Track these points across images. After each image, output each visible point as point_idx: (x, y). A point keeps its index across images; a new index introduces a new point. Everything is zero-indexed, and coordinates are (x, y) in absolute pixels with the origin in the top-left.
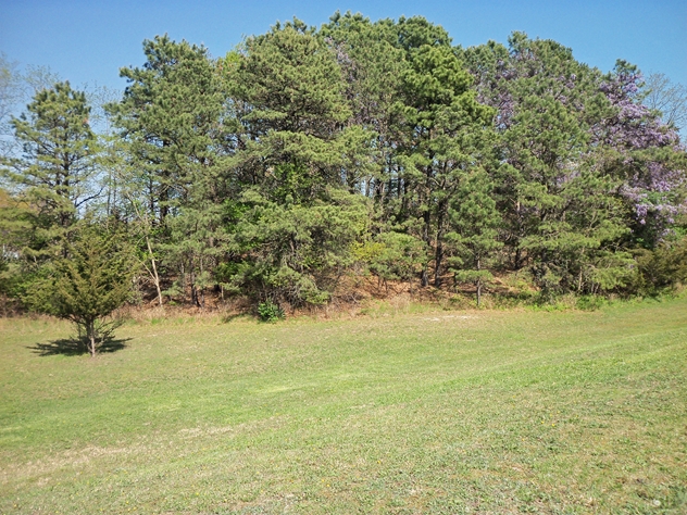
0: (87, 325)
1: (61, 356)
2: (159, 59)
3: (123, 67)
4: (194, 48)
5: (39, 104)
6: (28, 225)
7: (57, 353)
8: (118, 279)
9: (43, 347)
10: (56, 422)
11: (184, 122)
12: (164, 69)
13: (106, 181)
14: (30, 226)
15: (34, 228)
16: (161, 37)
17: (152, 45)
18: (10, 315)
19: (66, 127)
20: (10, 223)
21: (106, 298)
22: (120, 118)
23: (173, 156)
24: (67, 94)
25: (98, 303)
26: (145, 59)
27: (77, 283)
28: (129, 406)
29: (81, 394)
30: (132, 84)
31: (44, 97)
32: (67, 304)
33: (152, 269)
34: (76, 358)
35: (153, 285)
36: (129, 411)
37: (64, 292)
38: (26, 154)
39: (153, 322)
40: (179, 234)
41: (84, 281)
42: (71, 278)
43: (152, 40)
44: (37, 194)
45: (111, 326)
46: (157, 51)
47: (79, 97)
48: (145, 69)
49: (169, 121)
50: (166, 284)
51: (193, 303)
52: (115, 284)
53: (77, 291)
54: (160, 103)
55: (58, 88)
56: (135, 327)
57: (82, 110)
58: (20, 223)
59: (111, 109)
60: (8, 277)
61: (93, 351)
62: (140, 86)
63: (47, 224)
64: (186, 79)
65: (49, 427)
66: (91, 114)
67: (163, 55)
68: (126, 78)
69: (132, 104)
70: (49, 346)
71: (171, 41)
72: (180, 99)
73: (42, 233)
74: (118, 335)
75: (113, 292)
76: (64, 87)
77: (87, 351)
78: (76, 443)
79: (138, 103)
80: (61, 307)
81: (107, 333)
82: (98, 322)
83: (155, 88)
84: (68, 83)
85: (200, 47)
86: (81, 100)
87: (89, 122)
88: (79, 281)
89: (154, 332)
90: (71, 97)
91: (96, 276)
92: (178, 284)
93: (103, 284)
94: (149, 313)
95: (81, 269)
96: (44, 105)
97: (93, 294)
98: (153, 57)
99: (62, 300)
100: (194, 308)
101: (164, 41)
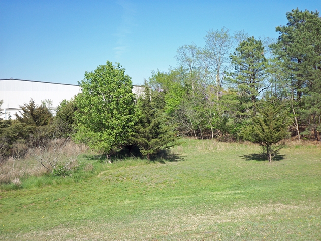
0: (267, 147)
1: (255, 161)
2: (294, 20)
3: (277, 27)
4: (312, 13)
5: (242, 47)
6: (238, 102)
7: (253, 159)
8: (282, 126)
9: (246, 156)
10: (259, 190)
11: (310, 50)
12: (297, 25)
13: (272, 81)
14: (239, 102)
15: (241, 103)
16: (295, 9)
17: (291, 14)
18: (230, 142)
19: (253, 57)
20: (231, 101)
21: (277, 135)
22: (277, 51)
23: (305, 67)
24: (253, 42)
25: (273, 137)
26: (288, 21)
27: (264, 128)
28: (292, 187)
29: (268, 179)
30: (281, 34)
31: (243, 44)
32: (259, 138)
33: (295, 122)
34: (262, 162)
35: (296, 129)
36: (293, 189)
37: (258, 132)
38: (236, 70)
39: (296, 147)
40: (309, 105)
41: (267, 127)
42: (261, 125)
43: (291, 12)
44: (242, 88)
45: (278, 148)
46: (294, 17)
47: (259, 43)
48: (288, 26)
49: (302, 50)
50: (301, 129)
51: (315, 139)
52: (281, 128)
53: (264, 131)
54: (298, 42)
55: (249, 40)
56: (287, 149)
57: (260, 49)
58: (235, 101)
59: (272, 47)
60: (230, 125)
61: (270, 159)
62: (286, 34)
63: (247, 101)
64: (309, 28)
65: (256, 193)
66: (264, 50)
67: (296, 19)
68: (279, 32)
69: (283, 43)
70: (249, 156)
71: (300, 11)
72: (307, 38)
73: (244, 105)
74: (281, 152)
75: (280, 132)
76: (251, 39)
77: (267, 159)
78: (271, 201)
79: (285, 43)
80: (256, 139)
81: (276, 151)
82: (272, 146)
83: (294, 34)
84: (253, 37)
85: (315, 12)
86: (259, 44)
87: (263, 53)
88: (265, 127)
89: (297, 152)
90: (255, 43)
91: (272, 125)
92: (308, 129)
93: (275, 128)
94: (294, 143)
95: (265, 122)
96: (244, 48)
97: (271, 133)
98: (292, 20)
99: (257, 135)
100: (316, 141)
101: (297, 11)
